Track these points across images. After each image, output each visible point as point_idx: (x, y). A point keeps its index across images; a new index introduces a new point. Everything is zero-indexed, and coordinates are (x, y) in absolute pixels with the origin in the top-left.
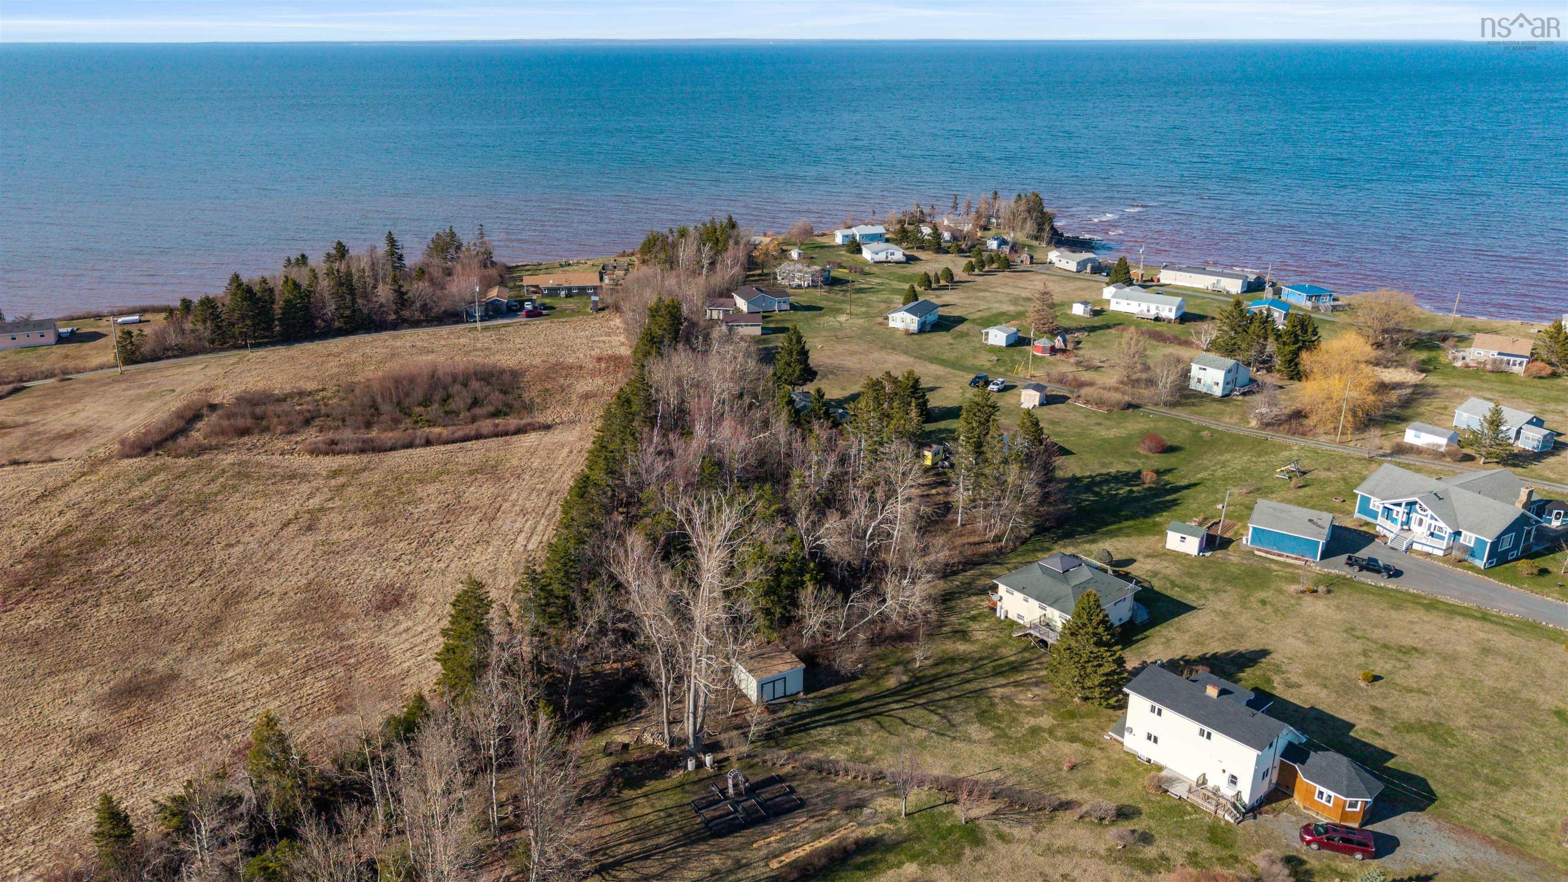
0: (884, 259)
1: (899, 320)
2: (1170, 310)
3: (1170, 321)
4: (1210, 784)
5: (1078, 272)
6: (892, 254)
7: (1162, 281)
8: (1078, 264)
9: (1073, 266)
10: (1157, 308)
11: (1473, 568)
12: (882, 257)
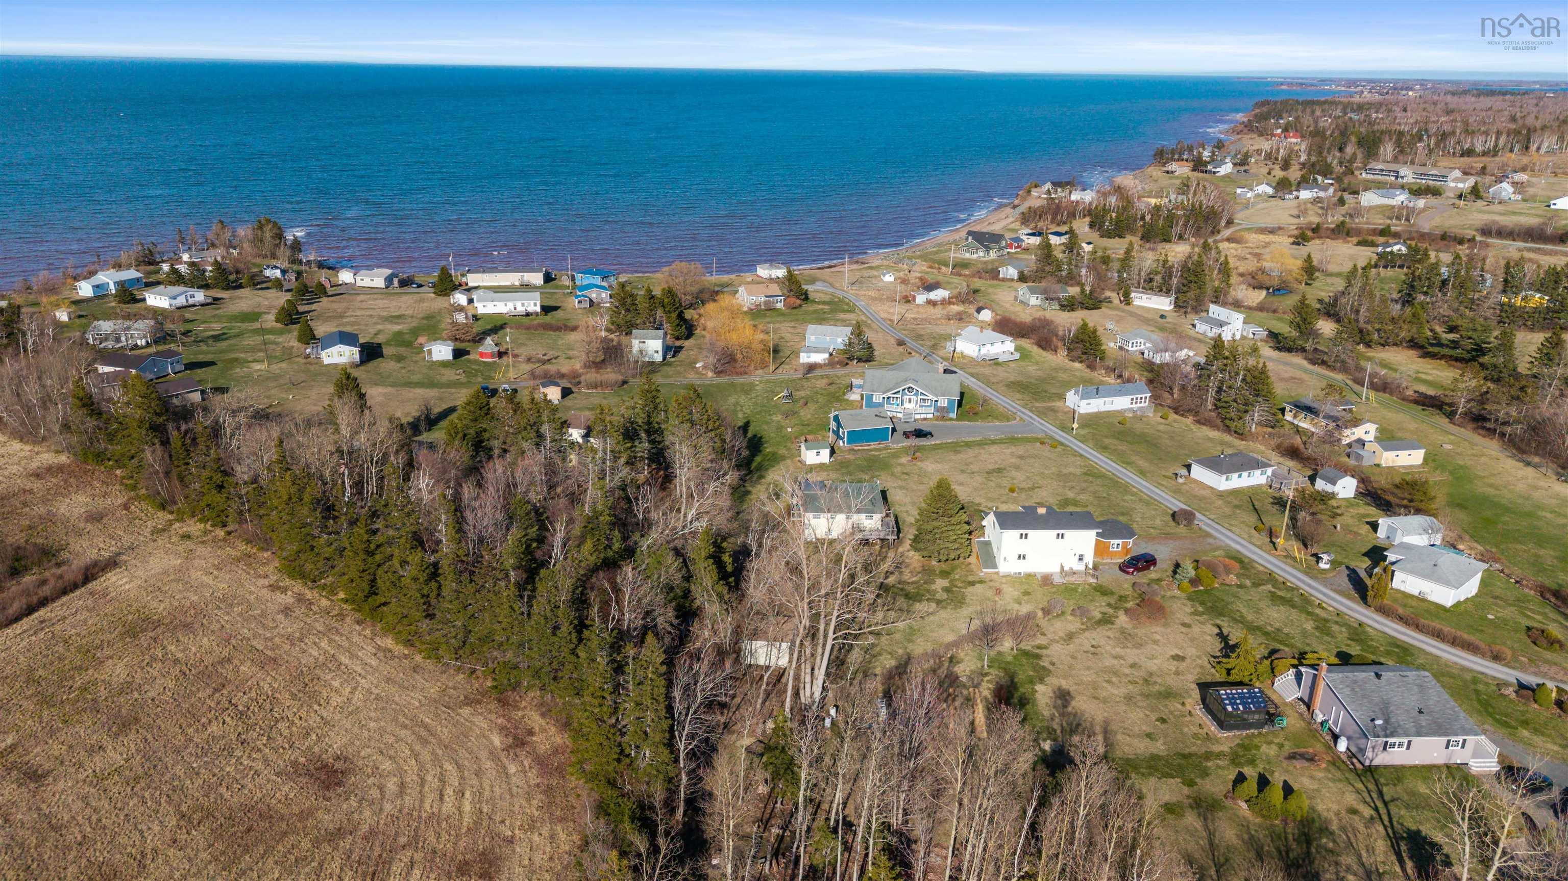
0: (185, 303)
1: (336, 355)
2: (535, 305)
3: (537, 314)
4: (1066, 568)
5: (387, 287)
6: (192, 296)
7: (471, 284)
8: (386, 279)
9: (380, 283)
10: (523, 305)
11: (951, 419)
12: (181, 301)
